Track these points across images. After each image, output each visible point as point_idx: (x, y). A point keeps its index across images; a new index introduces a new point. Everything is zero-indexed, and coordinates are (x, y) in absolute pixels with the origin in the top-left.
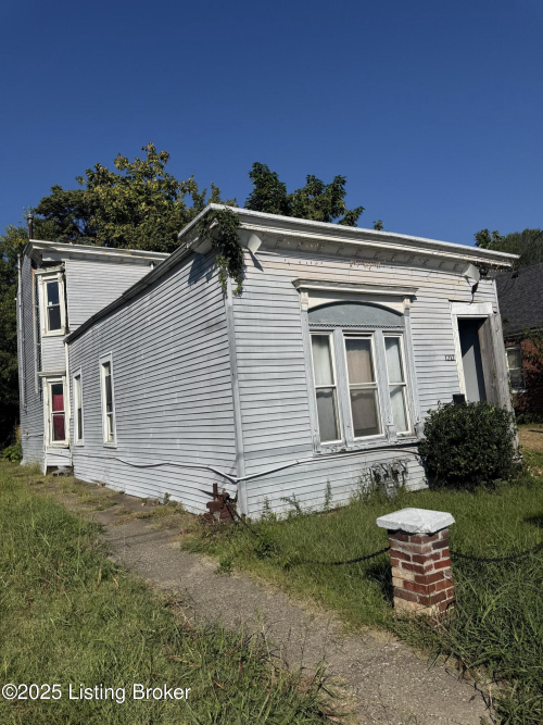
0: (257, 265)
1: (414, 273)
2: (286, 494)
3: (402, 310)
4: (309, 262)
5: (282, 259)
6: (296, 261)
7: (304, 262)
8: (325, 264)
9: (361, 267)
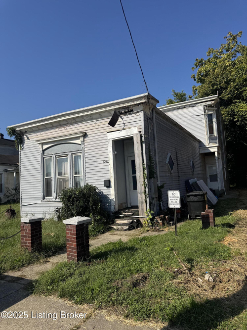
0: (28, 139)
1: (88, 124)
2: (32, 213)
3: (80, 143)
4: (43, 133)
5: (35, 134)
6: (39, 133)
7: (42, 133)
8: (49, 131)
9: (63, 129)
